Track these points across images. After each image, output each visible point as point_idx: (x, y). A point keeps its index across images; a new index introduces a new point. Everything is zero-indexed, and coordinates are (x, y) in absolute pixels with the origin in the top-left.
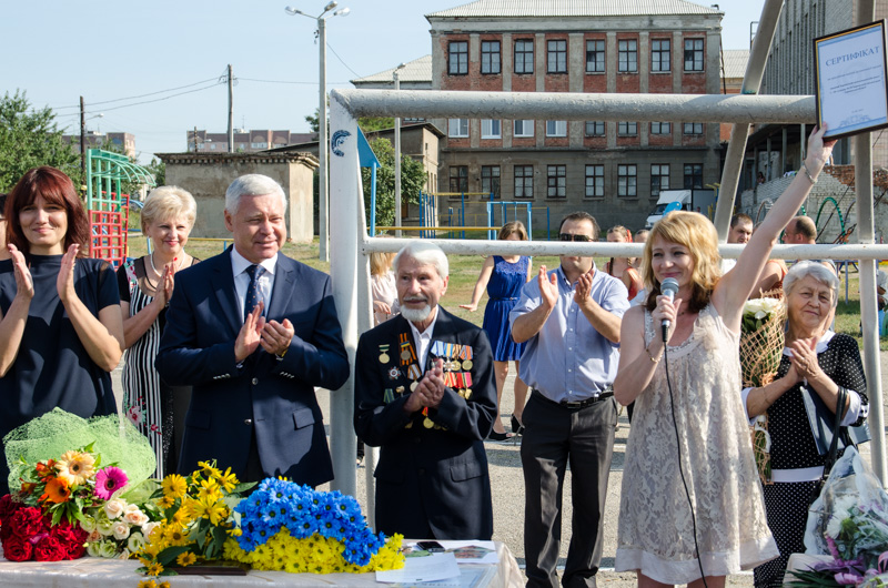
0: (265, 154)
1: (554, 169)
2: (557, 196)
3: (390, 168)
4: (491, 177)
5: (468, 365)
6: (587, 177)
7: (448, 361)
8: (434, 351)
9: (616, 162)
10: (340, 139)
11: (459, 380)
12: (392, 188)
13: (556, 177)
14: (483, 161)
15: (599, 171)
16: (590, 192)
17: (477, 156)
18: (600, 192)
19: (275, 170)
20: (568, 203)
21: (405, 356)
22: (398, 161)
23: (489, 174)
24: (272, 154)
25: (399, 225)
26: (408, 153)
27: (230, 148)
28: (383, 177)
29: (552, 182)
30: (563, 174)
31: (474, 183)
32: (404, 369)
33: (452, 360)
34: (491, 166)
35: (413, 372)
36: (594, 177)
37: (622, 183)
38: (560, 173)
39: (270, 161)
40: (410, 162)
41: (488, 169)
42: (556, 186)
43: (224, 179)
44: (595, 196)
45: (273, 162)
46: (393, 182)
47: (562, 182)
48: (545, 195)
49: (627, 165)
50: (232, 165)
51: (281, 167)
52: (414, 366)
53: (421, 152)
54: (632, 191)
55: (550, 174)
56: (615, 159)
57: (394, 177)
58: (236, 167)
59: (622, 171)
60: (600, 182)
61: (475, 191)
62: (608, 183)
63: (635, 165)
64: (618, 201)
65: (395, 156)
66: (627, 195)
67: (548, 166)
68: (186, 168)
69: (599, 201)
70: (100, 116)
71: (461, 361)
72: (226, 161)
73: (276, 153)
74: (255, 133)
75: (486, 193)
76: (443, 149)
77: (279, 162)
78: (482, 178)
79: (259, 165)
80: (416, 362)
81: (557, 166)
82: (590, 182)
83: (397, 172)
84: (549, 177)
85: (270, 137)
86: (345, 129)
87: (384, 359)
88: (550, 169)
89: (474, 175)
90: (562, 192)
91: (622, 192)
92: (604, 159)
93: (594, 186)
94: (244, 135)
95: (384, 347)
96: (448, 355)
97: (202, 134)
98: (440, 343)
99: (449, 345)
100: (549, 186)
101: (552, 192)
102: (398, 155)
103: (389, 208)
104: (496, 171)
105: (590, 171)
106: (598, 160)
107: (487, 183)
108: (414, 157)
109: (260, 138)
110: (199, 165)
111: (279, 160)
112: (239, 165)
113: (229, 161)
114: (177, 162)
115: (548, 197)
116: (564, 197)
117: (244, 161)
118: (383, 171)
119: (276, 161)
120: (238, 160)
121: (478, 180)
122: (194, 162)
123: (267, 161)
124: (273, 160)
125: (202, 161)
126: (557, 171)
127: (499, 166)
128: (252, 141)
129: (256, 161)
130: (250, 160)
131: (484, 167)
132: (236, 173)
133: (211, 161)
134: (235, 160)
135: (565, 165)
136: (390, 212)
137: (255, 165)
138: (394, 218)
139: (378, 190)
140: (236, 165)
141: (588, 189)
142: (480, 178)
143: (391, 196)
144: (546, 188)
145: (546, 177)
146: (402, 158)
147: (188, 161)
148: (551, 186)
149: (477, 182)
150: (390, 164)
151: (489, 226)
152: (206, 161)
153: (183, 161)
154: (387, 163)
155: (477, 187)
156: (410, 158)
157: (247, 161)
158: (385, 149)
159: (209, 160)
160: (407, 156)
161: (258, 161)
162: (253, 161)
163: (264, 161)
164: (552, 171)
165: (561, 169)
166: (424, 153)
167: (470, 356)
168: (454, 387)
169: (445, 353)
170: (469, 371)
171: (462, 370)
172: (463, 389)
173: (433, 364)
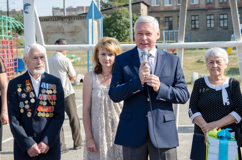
0: (78, 16)
1: (194, 17)
2: (195, 28)
3: (128, 19)
4: (169, 22)
5: (55, 92)
6: (207, 20)
7: (48, 90)
8: (42, 86)
9: (219, 14)
10: (27, 7)
11: (52, 98)
12: (129, 27)
13: (195, 20)
14: (166, 15)
15: (212, 17)
16: (209, 26)
17: (163, 13)
18: (213, 25)
19: (82, 22)
20: (200, 31)
21: (28, 88)
22: (131, 16)
23: (168, 20)
24: (81, 15)
25: (132, 42)
26: (135, 13)
28: (125, 23)
29: (193, 22)
30: (198, 19)
32: (28, 94)
33: (49, 90)
34: (169, 17)
35: (32, 95)
36: (210, 20)
37: (222, 22)
38: (196, 19)
39: (80, 18)
40: (135, 16)
41: (167, 18)
42: (195, 24)
43: (62, 26)
44: (211, 27)
45: (81, 19)
46: (129, 25)
47: (197, 22)
48: (191, 28)
49: (223, 14)
50: (65, 20)
51: (84, 20)
52: (32, 93)
53: (140, 12)
54: (226, 25)
55: (192, 19)
56: (218, 12)
57: (129, 23)
59: (222, 17)
60: (212, 22)
61: (163, 27)
62: (216, 22)
63: (227, 14)
64: (220, 29)
65: (129, 14)
66: (224, 26)
67: (192, 16)
69: (212, 29)
70: (15, 3)
71: (52, 90)
73: (82, 15)
74: (79, 8)
75: (167, 27)
76: (149, 11)
77: (83, 19)
78: (165, 22)
79: (76, 20)
80: (33, 91)
81: (195, 16)
82: (208, 22)
83: (130, 21)
84: (192, 21)
85: (85, 9)
86: (28, 3)
87: (19, 90)
88: (193, 17)
89: (162, 21)
90: (197, 26)
91: (222, 25)
92: (214, 13)
93: (210, 23)
95: (19, 86)
96: (47, 88)
97: (58, 9)
98: (44, 83)
99: (47, 84)
100: (192, 24)
101: (193, 26)
102: (131, 14)
103: (128, 35)
104: (171, 19)
105: (208, 17)
106: (211, 13)
107: (167, 24)
108: (137, 15)
110: (52, 21)
111: (83, 18)
112: (67, 20)
113: (64, 19)
114: (43, 20)
115: (192, 28)
116: (198, 28)
117: (70, 19)
118: (125, 20)
119: (82, 18)
120: (67, 19)
121: (163, 23)
122: (50, 19)
123: (79, 18)
124: (81, 18)
125: (53, 19)
126: (195, 18)
127: (172, 17)
128: (78, 11)
129: (74, 18)
130: (72, 18)
131: (166, 17)
132: (66, 23)
133: (57, 19)
134: (66, 18)
135: (198, 16)
136: (128, 37)
137: (74, 20)
138: (130, 39)
139: (123, 28)
140: (66, 20)
141: (208, 24)
142: (164, 22)
143: (129, 31)
144: (191, 25)
145: (191, 21)
146: (132, 15)
147: (48, 20)
148: (193, 24)
149: (163, 24)
150: (128, 18)
151: (164, 41)
152: (55, 19)
153: (46, 20)
154: (126, 17)
155: (163, 26)
156: (136, 15)
157: (71, 19)
158: (126, 12)
159: (56, 19)
160: (135, 14)
161: (75, 18)
162: (73, 19)
163: (77, 18)
164: (193, 18)
165: (197, 17)
166: (141, 13)
167: (56, 88)
168: (50, 100)
169: (46, 87)
170: (55, 94)
171: (53, 94)
172: (53, 101)
173: (42, 91)
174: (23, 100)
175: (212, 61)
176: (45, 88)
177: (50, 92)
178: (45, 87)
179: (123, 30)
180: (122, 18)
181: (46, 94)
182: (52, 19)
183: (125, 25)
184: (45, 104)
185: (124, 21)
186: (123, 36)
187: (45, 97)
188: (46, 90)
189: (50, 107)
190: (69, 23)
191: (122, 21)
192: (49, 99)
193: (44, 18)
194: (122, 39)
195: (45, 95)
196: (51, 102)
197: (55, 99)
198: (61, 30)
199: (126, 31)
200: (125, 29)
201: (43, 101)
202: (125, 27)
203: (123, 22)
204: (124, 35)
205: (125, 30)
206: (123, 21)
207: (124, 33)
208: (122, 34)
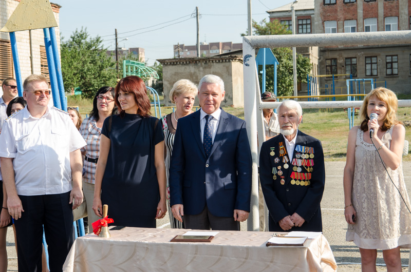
0: (218, 57)
1: (390, 58)
2: (392, 74)
3: (290, 62)
4: (351, 65)
5: (312, 156)
7: (303, 154)
8: (296, 149)
11: (308, 163)
12: (291, 74)
13: (392, 63)
14: (346, 55)
17: (343, 53)
19: (224, 66)
20: (400, 78)
21: (282, 152)
22: (295, 58)
23: (350, 63)
24: (222, 57)
25: (296, 96)
26: (301, 53)
27: (198, 55)
28: (286, 67)
29: (389, 66)
30: (396, 60)
31: (341, 69)
32: (281, 159)
33: (305, 153)
34: (351, 58)
35: (285, 159)
38: (394, 60)
39: (221, 61)
40: (302, 58)
41: (349, 60)
42: (392, 68)
43: (195, 72)
45: (223, 62)
46: (292, 70)
47: (395, 65)
48: (385, 74)
50: (199, 64)
51: (227, 64)
52: (285, 157)
53: (308, 51)
55: (388, 61)
57: (292, 67)
58: (202, 66)
61: (342, 73)
65: (293, 55)
67: (387, 56)
68: (174, 67)
70: (126, 39)
71: (309, 154)
72: (196, 62)
73: (224, 56)
74: (212, 45)
75: (348, 74)
76: (322, 49)
77: (226, 61)
78: (346, 65)
79: (215, 64)
80: (287, 155)
81: (392, 56)
83: (294, 64)
84: (387, 63)
85: (221, 46)
87: (272, 154)
88: (388, 58)
89: (341, 64)
90: (395, 71)
94: (206, 45)
95: (272, 148)
96: (303, 151)
97: (182, 46)
98: (299, 146)
99: (303, 147)
100: (387, 68)
101: (389, 72)
102: (295, 54)
103: (290, 85)
104: (354, 61)
107: (349, 68)
108: (304, 55)
109: (215, 47)
110: (181, 65)
111: (226, 60)
112: (203, 64)
113: (198, 62)
114: (169, 64)
115: (387, 75)
116: (397, 74)
117: (206, 62)
118: (286, 64)
119: (224, 61)
120: (203, 61)
121: (343, 66)
122: (178, 63)
123: (219, 61)
124: (223, 60)
125: (183, 62)
126: (392, 59)
127: (356, 58)
128: (211, 49)
129: (212, 61)
130: (209, 61)
131: (346, 58)
132: (201, 69)
133: (188, 63)
134: (201, 61)
135: (397, 55)
136: (290, 88)
137: (212, 64)
138: (293, 91)
139: (283, 75)
140: (201, 64)
142: (344, 65)
143: (291, 79)
144: (385, 69)
145: (385, 63)
146: (297, 56)
147: (175, 63)
148: (389, 68)
149: (343, 68)
150: (290, 60)
152: (185, 63)
153: (172, 63)
154: (288, 59)
155: (343, 71)
156: (302, 56)
157: (207, 62)
158: (287, 51)
159: (186, 62)
160: (300, 54)
161: (214, 61)
162: (211, 62)
163: (217, 61)
164: (389, 59)
166: (310, 52)
167: (313, 151)
168: (306, 166)
169: (301, 150)
170: (313, 159)
171: (309, 158)
172: (310, 167)
173: (296, 155)
174: (276, 165)
177: (306, 156)
178: (300, 150)
179: (282, 77)
180: (282, 59)
181: (301, 158)
182: (181, 63)
183: (286, 70)
184: (299, 170)
185: (284, 65)
186: (283, 86)
187: (300, 162)
188: (301, 153)
189: (306, 174)
190: (205, 68)
191: (281, 65)
192: (304, 165)
193: (170, 61)
194: (282, 91)
195: (300, 160)
196: (307, 168)
197: (311, 164)
198: (194, 78)
199: (288, 79)
200: (286, 77)
201: (298, 167)
202: (286, 74)
203: (283, 66)
204: (284, 85)
205: (286, 79)
206: (282, 64)
207: (285, 83)
208: (282, 83)
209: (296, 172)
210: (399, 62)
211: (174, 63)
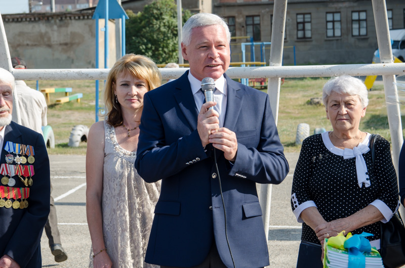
0: (78, 13)
1: (302, 16)
2: (304, 37)
3: (174, 20)
4: (253, 25)
5: (32, 160)
6: (327, 22)
7: (18, 157)
8: (7, 149)
9: (350, 10)
11: (26, 171)
12: (176, 35)
13: (304, 23)
14: (246, 12)
15: (337, 17)
16: (330, 33)
17: (242, 9)
18: (338, 33)
19: (85, 24)
20: (314, 43)
22: (180, 14)
23: (251, 22)
25: (183, 64)
26: (188, 8)
27: (51, 9)
28: (169, 27)
29: (301, 26)
30: (309, 20)
31: (240, 30)
33: (20, 155)
34: (253, 16)
36: (333, 22)
37: (355, 26)
38: (306, 20)
39: (81, 17)
41: (250, 19)
42: (304, 29)
43: (46, 33)
44: (334, 36)
45: (84, 18)
46: (177, 31)
47: (308, 26)
48: (295, 37)
49: (359, 12)
50: (53, 21)
51: (90, 22)
53: (197, 6)
54: (363, 32)
55: (299, 20)
56: (349, 7)
57: (177, 27)
58: (55, 23)
59: (355, 16)
60: (337, 25)
61: (241, 35)
62: (344, 26)
63: (365, 11)
64: (352, 40)
65: (177, 11)
66: (359, 35)
67: (297, 14)
68: (18, 25)
69: (337, 40)
71: (27, 157)
72: (48, 19)
73: (85, 12)
75: (249, 36)
76: (216, 4)
77: (88, 18)
78: (247, 25)
79: (73, 21)
81: (304, 14)
82: (330, 25)
83: (179, 23)
84: (298, 23)
88: (299, 16)
89: (240, 24)
90: (308, 34)
91: (356, 33)
92: (340, 8)
93: (333, 28)
96: (17, 152)
98: (11, 143)
99: (17, 145)
100: (298, 30)
101: (300, 34)
102: (180, 10)
103: (174, 50)
104: (257, 20)
105: (330, 17)
106: (336, 8)
107: (250, 29)
108: (192, 11)
109: (83, 0)
110: (27, 23)
111: (88, 16)
112: (58, 21)
113: (50, 18)
114: (11, 20)
115: (298, 38)
116: (311, 38)
117: (62, 18)
118: (168, 22)
119: (86, 17)
120: (57, 18)
121: (243, 27)
122: (24, 20)
123: (79, 17)
124: (84, 17)
125: (30, 19)
126: (304, 18)
127: (259, 16)
128: (78, 3)
129: (70, 18)
130: (66, 17)
131: (247, 17)
132: (55, 27)
133: (37, 19)
134: (55, 17)
135: (310, 14)
136: (174, 54)
137: (70, 21)
138: (178, 58)
139: (165, 37)
140: (55, 22)
141: (328, 31)
142: (244, 25)
143: (175, 42)
144: (295, 31)
145: (296, 23)
146: (183, 12)
147: (20, 20)
148: (300, 30)
149: (243, 29)
150: (174, 17)
151: (244, 62)
152: (33, 19)
153: (16, 20)
154: (171, 16)
155: (243, 33)
156: (189, 12)
157: (64, 18)
158: (170, 5)
159: (35, 19)
160: (187, 10)
161: (73, 18)
162: (68, 18)
163: (77, 18)
164: (300, 19)
165: (307, 16)
166: (201, 7)
168: (22, 176)
169: (14, 150)
170: (33, 164)
171: (28, 163)
172: (29, 178)
173: (7, 159)
175: (336, 101)
176: (12, 153)
177: (23, 160)
178: (12, 150)
179: (164, 40)
180: (163, 17)
181: (14, 163)
182: (28, 19)
183: (168, 31)
184: (12, 182)
185: (167, 24)
186: (165, 52)
187: (12, 170)
188: (15, 155)
189: (22, 189)
190: (60, 26)
191: (162, 24)
192: (20, 174)
193: (12, 17)
194: (163, 58)
195: (13, 166)
196: (24, 179)
197: (31, 174)
198: (46, 39)
199: (171, 43)
200: (168, 39)
201: (9, 177)
202: (169, 35)
203: (165, 26)
204: (166, 50)
205: (168, 42)
206: (164, 23)
207: (167, 47)
208: (163, 47)
209: (7, 186)
210: (313, 21)
211: (18, 19)
